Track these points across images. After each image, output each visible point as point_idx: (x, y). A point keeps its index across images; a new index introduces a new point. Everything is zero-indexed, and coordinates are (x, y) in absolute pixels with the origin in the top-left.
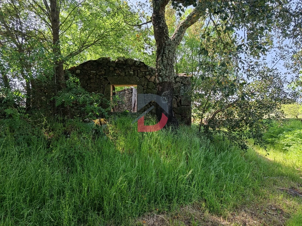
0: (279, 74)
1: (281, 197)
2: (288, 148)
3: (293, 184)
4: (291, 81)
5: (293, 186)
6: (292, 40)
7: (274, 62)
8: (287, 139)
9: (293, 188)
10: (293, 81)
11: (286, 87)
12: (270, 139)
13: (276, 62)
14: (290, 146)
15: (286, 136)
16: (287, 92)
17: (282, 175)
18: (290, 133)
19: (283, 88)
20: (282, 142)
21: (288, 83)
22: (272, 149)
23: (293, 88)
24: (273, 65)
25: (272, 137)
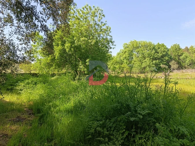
0: (14, 44)
1: (8, 126)
2: (20, 91)
3: (19, 114)
4: (21, 50)
5: (19, 116)
6: (24, 24)
7: (10, 35)
8: (21, 86)
9: (18, 117)
10: (22, 50)
11: (18, 53)
12: (10, 87)
13: (12, 35)
14: (22, 90)
15: (20, 84)
16: (19, 56)
17: (13, 110)
18: (22, 82)
19: (16, 53)
20: (17, 88)
21: (19, 50)
22: (10, 93)
23: (22, 54)
24: (10, 37)
25: (11, 85)
